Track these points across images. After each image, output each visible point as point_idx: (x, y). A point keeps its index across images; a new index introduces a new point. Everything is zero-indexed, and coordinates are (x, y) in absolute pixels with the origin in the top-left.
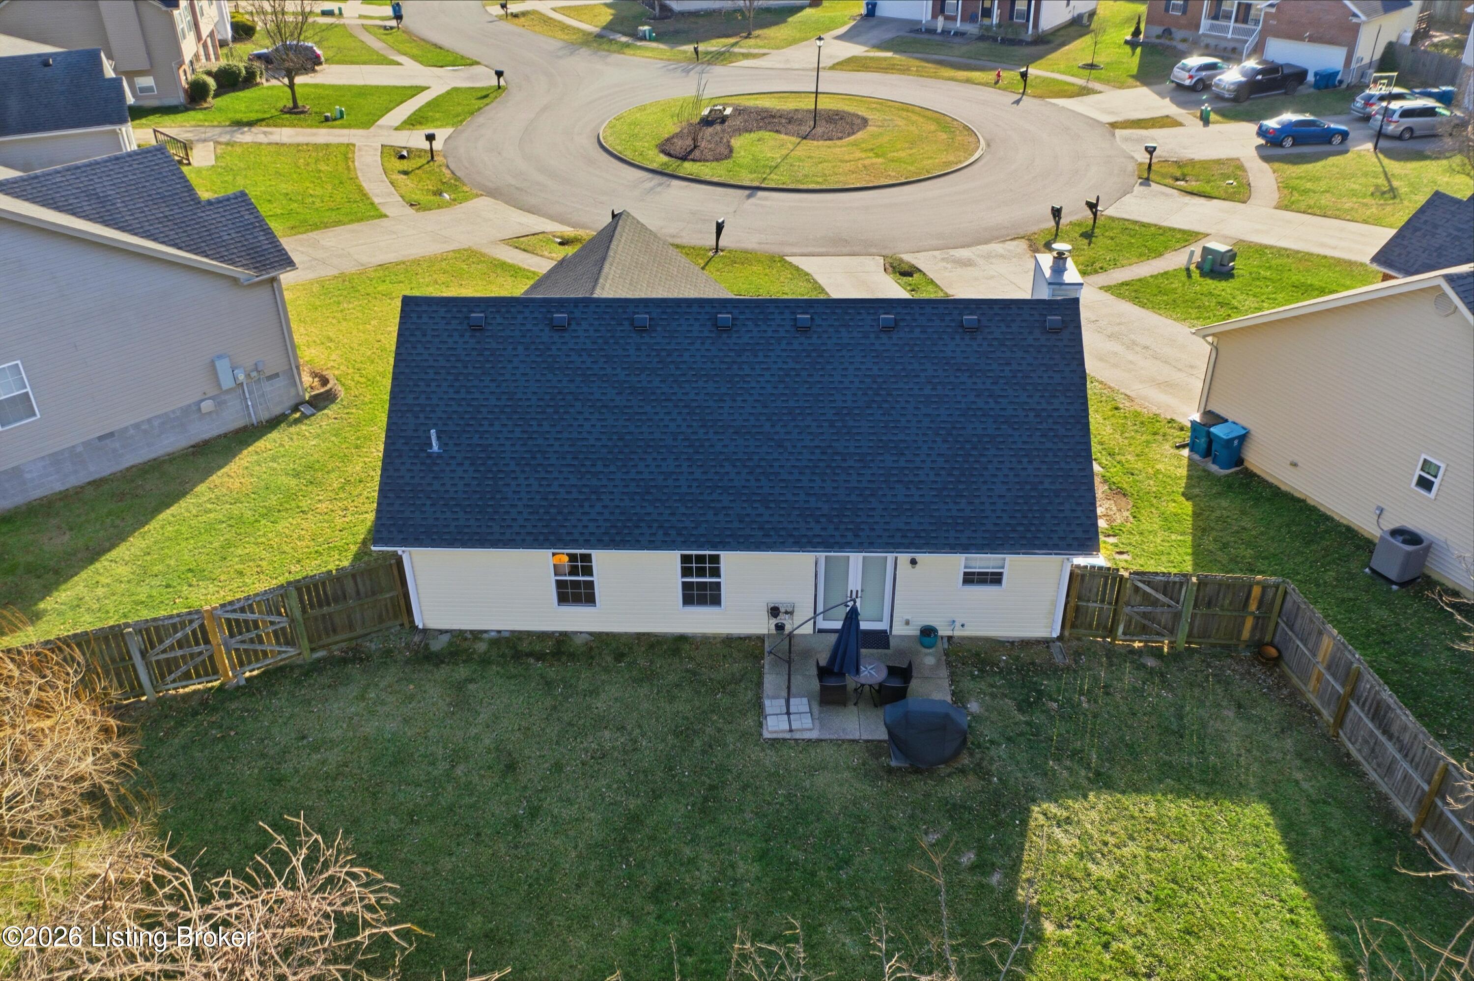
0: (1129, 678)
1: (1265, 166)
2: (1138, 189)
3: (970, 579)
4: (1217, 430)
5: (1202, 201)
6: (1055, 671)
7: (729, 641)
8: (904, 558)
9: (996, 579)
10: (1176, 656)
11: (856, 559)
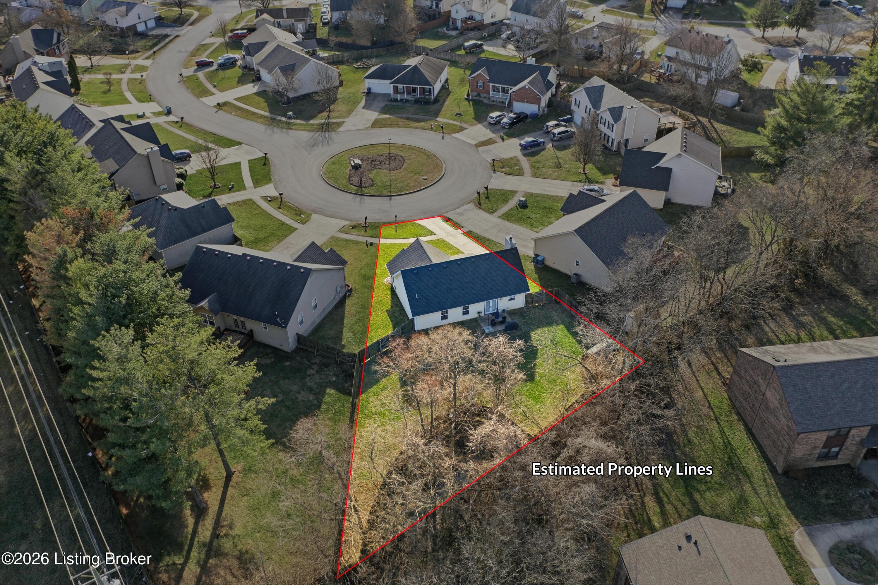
0: (538, 311)
1: (524, 158)
2: (494, 175)
3: (510, 300)
4: (539, 258)
5: (511, 177)
6: (526, 312)
7: (471, 320)
8: (499, 299)
9: (514, 299)
10: (543, 305)
11: (491, 301)
